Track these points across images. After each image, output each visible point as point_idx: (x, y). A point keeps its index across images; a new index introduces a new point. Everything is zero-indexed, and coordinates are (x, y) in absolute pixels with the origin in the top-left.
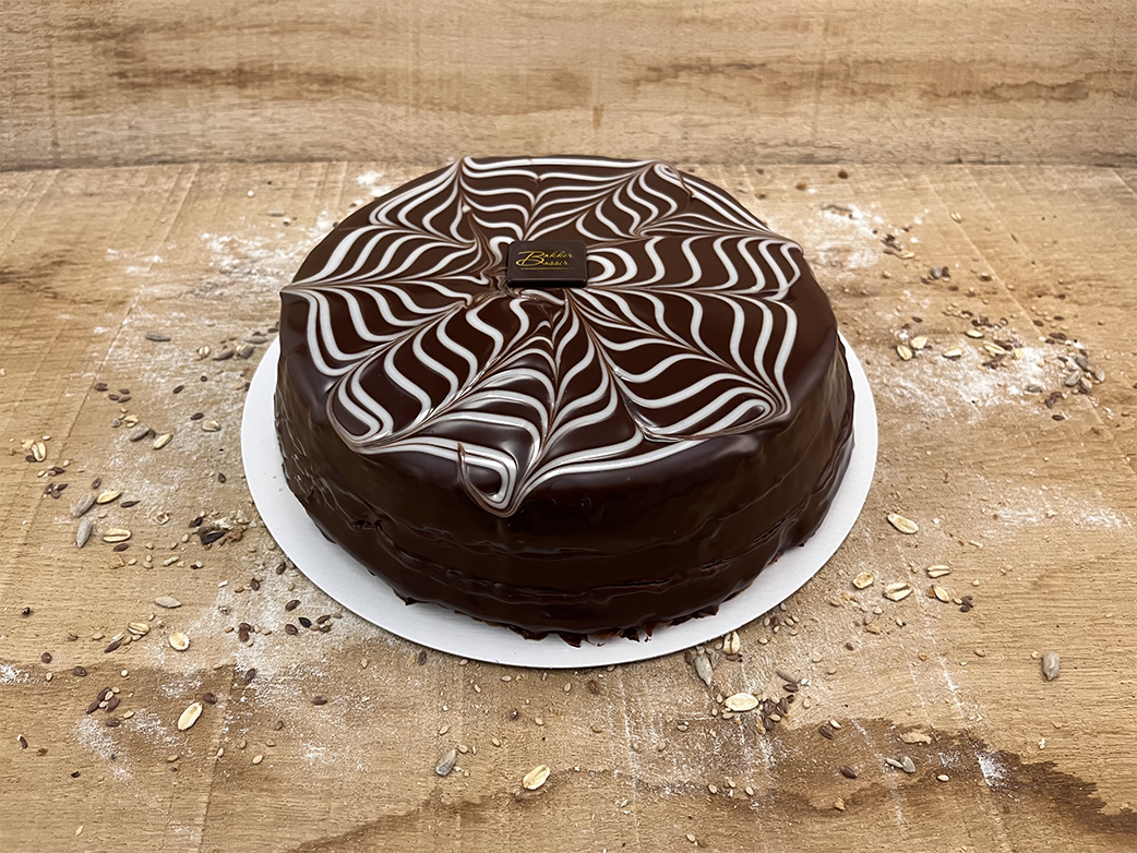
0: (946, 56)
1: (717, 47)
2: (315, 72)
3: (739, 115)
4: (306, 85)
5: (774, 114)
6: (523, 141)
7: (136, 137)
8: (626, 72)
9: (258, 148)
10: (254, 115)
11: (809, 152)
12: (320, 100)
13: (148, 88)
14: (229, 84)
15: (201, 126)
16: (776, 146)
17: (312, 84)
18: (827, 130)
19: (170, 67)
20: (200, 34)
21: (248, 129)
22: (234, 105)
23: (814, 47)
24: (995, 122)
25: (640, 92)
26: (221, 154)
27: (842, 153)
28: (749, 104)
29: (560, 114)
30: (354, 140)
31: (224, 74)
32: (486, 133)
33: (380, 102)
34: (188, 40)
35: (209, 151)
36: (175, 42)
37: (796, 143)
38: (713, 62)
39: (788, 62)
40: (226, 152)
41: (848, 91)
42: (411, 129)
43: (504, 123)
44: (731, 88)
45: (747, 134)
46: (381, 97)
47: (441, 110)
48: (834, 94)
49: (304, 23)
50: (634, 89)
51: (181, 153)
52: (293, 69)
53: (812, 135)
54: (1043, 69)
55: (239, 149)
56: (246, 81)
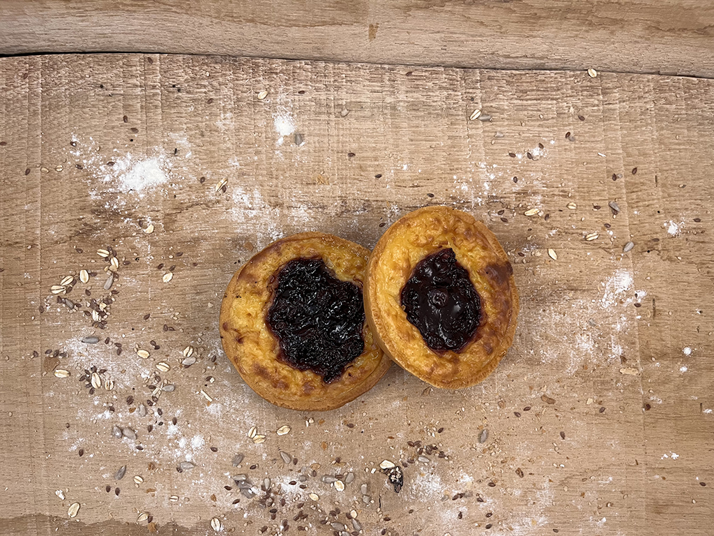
11: (541, 62)
25: (410, 15)
29: (342, 28)
33: (187, 14)
42: (217, 34)
43: (295, 33)
44: (489, 16)
45: (495, 49)
47: (241, 21)
48: (574, 24)
50: (406, 13)
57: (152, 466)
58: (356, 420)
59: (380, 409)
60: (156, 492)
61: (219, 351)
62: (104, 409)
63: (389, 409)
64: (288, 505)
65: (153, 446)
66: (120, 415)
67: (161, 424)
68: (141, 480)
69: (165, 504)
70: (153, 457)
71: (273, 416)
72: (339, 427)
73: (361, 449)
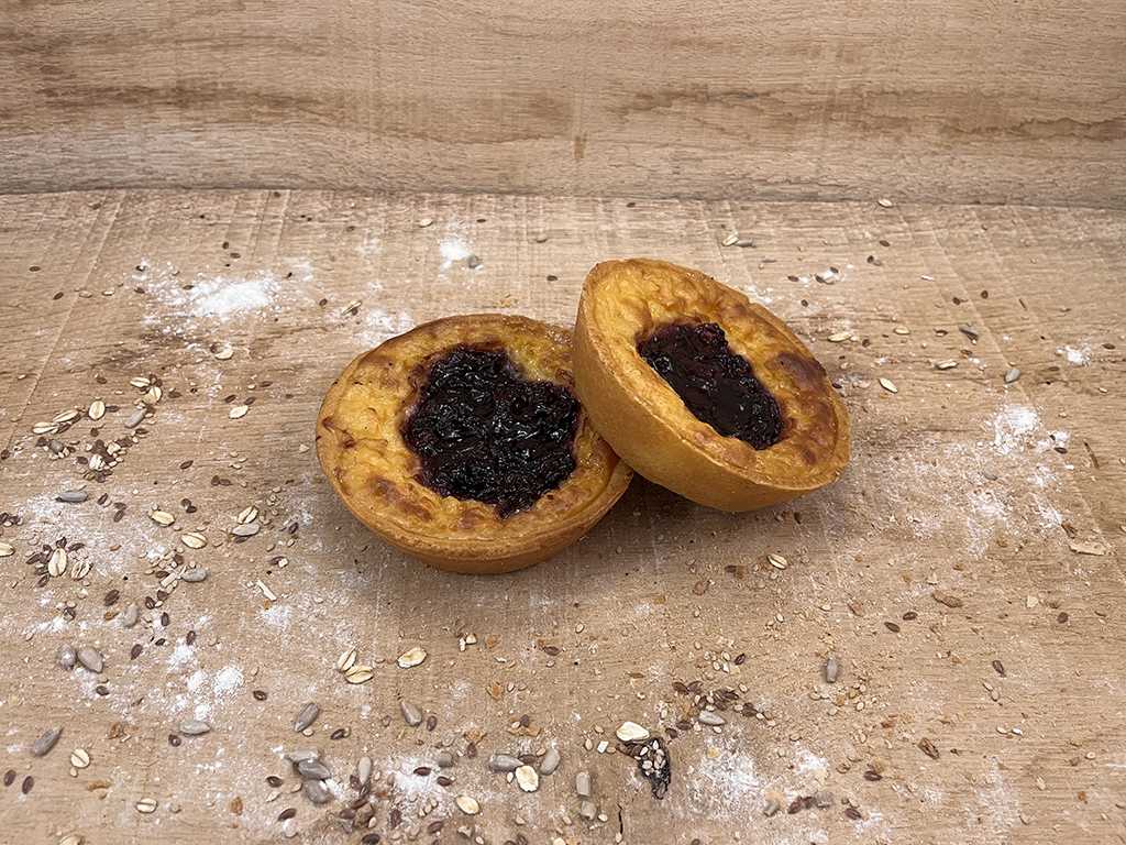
0: (972, 87)
1: (714, 72)
2: (264, 92)
3: (737, 149)
4: (253, 108)
5: (775, 149)
6: (498, 172)
7: (70, 161)
8: (612, 98)
9: (205, 174)
10: (198, 139)
11: (812, 190)
12: (270, 124)
13: (80, 108)
14: (169, 103)
15: (140, 150)
16: (777, 183)
17: (261, 105)
18: (833, 167)
19: (102, 84)
20: (134, 48)
21: (192, 154)
22: (175, 127)
23: (824, 75)
24: (1021, 163)
25: (627, 121)
26: (164, 179)
27: (849, 191)
28: (748, 137)
29: (538, 144)
30: (310, 168)
31: (162, 93)
32: (456, 162)
33: (339, 127)
34: (121, 55)
35: (150, 177)
36: (108, 56)
37: (798, 181)
38: (710, 89)
39: (795, 92)
40: (168, 178)
41: (860, 125)
42: (373, 157)
43: (476, 153)
44: (730, 119)
45: (745, 170)
46: (339, 121)
47: (407, 136)
48: (844, 129)
49: (249, 37)
50: (621, 117)
51: (120, 178)
52: (240, 88)
53: (817, 172)
54: (1079, 105)
55: (184, 176)
56: (188, 101)
57: (117, 731)
58: (564, 640)
59: (610, 620)
60: (110, 790)
61: (305, 515)
62: (55, 613)
63: (629, 619)
64: (407, 825)
65: (132, 687)
66: (83, 626)
67: (160, 643)
68: (87, 758)
69: (125, 819)
70: (125, 710)
71: (394, 631)
72: (528, 654)
73: (574, 699)
